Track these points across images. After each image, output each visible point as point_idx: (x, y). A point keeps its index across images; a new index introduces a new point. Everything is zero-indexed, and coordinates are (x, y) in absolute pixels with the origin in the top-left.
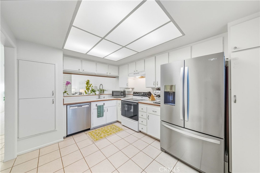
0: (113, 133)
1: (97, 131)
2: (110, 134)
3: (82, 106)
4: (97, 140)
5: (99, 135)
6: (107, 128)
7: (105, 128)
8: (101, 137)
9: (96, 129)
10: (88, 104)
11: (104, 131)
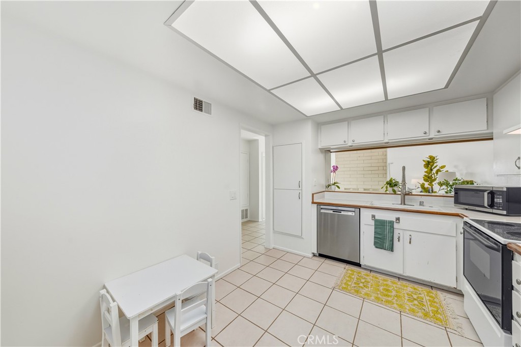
0: (395, 305)
1: (371, 277)
2: (387, 301)
3: (342, 212)
4: (343, 289)
5: (361, 285)
6: (400, 286)
7: (392, 282)
8: (357, 292)
9: (372, 274)
10: (353, 209)
11: (381, 288)
